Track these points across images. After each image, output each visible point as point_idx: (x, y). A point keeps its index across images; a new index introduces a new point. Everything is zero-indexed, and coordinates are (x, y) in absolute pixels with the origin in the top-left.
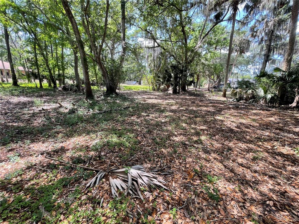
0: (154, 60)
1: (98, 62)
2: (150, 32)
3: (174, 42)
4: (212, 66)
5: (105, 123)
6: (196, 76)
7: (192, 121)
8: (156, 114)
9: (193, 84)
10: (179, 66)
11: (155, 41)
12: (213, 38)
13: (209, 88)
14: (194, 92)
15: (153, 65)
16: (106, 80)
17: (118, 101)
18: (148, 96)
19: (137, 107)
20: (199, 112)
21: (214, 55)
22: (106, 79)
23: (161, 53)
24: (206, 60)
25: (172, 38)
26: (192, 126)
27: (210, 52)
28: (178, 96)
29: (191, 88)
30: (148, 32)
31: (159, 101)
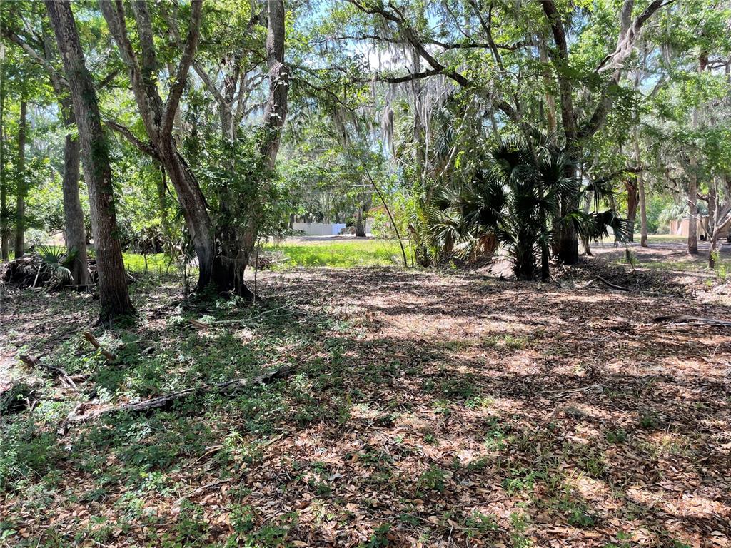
0: (418, 129)
1: (162, 154)
2: (397, 15)
3: (506, 47)
4: (696, 141)
5: (152, 479)
6: (620, 189)
7: (631, 454)
8: (429, 406)
9: (609, 229)
10: (538, 149)
11: (419, 50)
12: (685, 18)
13: (692, 239)
14: (619, 263)
15: (414, 152)
16: (199, 234)
17: (246, 334)
18: (394, 296)
19: (337, 365)
20: (664, 388)
21: (699, 88)
22: (197, 226)
23: (451, 98)
24: (665, 113)
25: (494, 31)
26: (633, 492)
27: (676, 78)
28: (540, 296)
29: (605, 245)
30: (388, 16)
31: (447, 322)
